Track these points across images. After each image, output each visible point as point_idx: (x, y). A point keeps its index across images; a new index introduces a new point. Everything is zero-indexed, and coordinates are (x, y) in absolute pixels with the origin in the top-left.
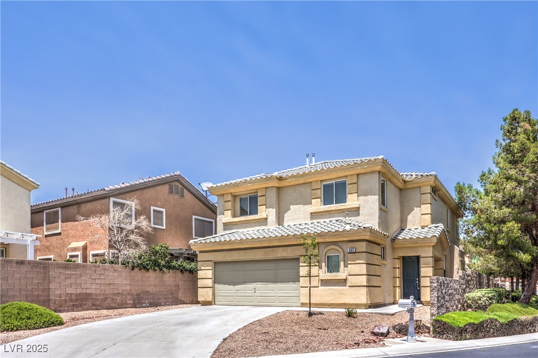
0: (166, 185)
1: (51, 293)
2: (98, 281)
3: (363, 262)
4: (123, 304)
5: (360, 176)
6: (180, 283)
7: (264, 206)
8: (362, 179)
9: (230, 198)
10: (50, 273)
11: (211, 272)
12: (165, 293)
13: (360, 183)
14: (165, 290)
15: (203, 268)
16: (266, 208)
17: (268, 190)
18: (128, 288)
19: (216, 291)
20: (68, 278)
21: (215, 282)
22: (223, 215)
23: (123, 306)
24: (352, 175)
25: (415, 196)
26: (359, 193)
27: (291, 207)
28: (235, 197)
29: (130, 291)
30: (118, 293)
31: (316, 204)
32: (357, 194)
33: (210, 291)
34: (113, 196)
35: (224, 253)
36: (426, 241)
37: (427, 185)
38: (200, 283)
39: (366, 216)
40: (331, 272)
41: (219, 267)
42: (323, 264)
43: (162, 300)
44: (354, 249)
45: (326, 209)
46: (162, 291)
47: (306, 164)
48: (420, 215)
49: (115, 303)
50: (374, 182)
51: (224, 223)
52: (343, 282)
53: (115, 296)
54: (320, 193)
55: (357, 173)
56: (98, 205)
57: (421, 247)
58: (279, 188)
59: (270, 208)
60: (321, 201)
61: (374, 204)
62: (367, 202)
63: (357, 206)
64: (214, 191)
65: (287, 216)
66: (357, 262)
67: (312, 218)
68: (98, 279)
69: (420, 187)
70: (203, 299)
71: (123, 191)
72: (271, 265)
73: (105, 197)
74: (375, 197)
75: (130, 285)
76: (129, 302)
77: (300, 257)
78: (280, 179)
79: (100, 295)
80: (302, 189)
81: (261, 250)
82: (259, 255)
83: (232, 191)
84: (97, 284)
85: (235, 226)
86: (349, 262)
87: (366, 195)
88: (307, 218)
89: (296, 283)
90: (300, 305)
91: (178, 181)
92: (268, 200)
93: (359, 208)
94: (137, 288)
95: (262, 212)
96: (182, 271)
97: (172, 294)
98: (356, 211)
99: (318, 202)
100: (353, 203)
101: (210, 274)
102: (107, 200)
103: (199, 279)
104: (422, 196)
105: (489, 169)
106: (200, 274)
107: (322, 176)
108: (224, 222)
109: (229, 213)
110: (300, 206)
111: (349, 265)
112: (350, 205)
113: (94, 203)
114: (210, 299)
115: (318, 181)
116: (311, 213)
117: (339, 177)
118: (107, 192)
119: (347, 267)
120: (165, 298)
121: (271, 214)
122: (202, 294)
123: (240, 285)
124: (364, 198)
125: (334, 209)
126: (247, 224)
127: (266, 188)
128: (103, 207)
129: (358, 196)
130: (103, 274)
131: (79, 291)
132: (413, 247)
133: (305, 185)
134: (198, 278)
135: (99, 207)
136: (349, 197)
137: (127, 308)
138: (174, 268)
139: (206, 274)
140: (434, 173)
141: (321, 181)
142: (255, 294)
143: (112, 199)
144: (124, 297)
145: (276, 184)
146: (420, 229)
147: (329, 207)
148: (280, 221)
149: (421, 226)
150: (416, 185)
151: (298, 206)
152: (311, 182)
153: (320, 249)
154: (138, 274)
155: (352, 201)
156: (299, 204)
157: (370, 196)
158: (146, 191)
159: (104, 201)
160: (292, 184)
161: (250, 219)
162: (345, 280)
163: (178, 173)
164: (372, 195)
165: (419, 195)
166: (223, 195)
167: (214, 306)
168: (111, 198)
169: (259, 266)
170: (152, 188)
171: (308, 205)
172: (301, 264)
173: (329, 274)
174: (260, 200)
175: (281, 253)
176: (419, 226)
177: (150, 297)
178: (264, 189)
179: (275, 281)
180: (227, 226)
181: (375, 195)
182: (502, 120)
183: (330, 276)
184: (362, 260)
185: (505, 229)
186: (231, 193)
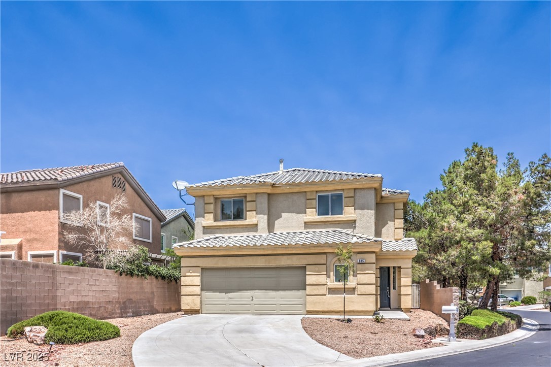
0: (110, 177)
1: (57, 302)
2: (94, 288)
3: (372, 272)
4: (113, 314)
5: (356, 191)
6: (155, 290)
7: (254, 212)
8: (358, 194)
9: (212, 200)
10: (57, 278)
11: (199, 279)
12: (144, 301)
13: (356, 197)
14: (144, 298)
15: (188, 274)
16: (256, 214)
17: (258, 195)
18: (117, 295)
19: (204, 299)
20: (71, 284)
21: (202, 290)
22: (203, 219)
23: (113, 316)
24: (349, 189)
25: (390, 211)
26: (356, 207)
27: (283, 214)
28: (216, 199)
29: (118, 299)
30: (110, 301)
31: (311, 214)
32: (353, 207)
33: (197, 299)
34: (63, 188)
35: (216, 259)
36: (408, 254)
37: (400, 202)
38: (184, 290)
39: (362, 228)
40: (339, 281)
41: (207, 273)
42: (332, 274)
43: (142, 309)
44: (364, 260)
45: (322, 220)
46: (142, 299)
47: (279, 170)
48: (393, 229)
49: (107, 312)
50: (371, 198)
51: (204, 227)
52: (353, 291)
53: (107, 304)
54: (315, 203)
55: (355, 188)
56: (42, 196)
57: (401, 258)
58: (269, 194)
59: (261, 214)
60: (316, 211)
61: (370, 218)
62: (364, 215)
63: (354, 219)
64: (193, 191)
65: (277, 223)
66: (367, 272)
67: (305, 228)
68: (94, 285)
69: (394, 203)
70: (188, 308)
71: (73, 182)
72: (273, 273)
73: (54, 187)
74: (371, 211)
75: (118, 292)
76: (117, 311)
77: (307, 266)
78: (273, 186)
79: (95, 302)
80: (295, 197)
81: (262, 257)
82: (260, 262)
83: (216, 193)
84: (93, 291)
85: (218, 230)
86: (358, 272)
87: (362, 209)
88: (301, 227)
89: (301, 291)
90: (305, 312)
91: (121, 173)
92: (259, 206)
93: (355, 221)
94: (123, 296)
95: (251, 218)
96: (157, 277)
97: (149, 302)
98: (352, 224)
99: (313, 212)
100: (350, 216)
101: (197, 280)
102: (56, 191)
103: (183, 286)
104: (396, 211)
105: (437, 188)
106: (184, 281)
107: (318, 187)
108: (204, 225)
109: (211, 216)
110: (292, 214)
111: (358, 275)
112: (347, 217)
113: (35, 194)
114: (197, 307)
115: (313, 191)
116: (305, 223)
117: (336, 190)
118: (59, 183)
119: (357, 276)
120: (144, 307)
121: (262, 220)
122: (186, 302)
123: (234, 292)
124: (360, 211)
125: (330, 220)
126: (233, 229)
127: (256, 193)
128: (49, 199)
129: (355, 210)
130: (98, 280)
131: (79, 299)
132: (394, 259)
133: (298, 194)
134: (182, 284)
135: (43, 199)
136: (346, 209)
137: (116, 318)
138: (150, 273)
139: (191, 281)
140: (407, 191)
141: (317, 192)
142: (252, 302)
143: (62, 191)
144: (114, 305)
145: (269, 190)
146: (394, 241)
147: (325, 218)
148: (271, 227)
149: (395, 239)
150: (391, 201)
151: (290, 214)
152: (306, 192)
153: (328, 259)
154: (124, 279)
155: (349, 213)
156: (291, 213)
157: (366, 210)
158: (92, 183)
159: (51, 192)
160: (285, 192)
161: (238, 224)
162: (354, 289)
163: (122, 164)
164: (368, 209)
165: (393, 210)
166: (204, 196)
167: (201, 314)
168: (61, 189)
169: (258, 273)
170: (97, 180)
171: (302, 214)
172: (307, 273)
173: (337, 283)
174: (249, 205)
175: (285, 262)
176: (393, 239)
177: (133, 305)
178: (255, 195)
179: (276, 289)
180: (207, 230)
181: (372, 210)
182: (464, 150)
183: (338, 285)
184: (371, 270)
185: (480, 247)
186: (213, 195)
